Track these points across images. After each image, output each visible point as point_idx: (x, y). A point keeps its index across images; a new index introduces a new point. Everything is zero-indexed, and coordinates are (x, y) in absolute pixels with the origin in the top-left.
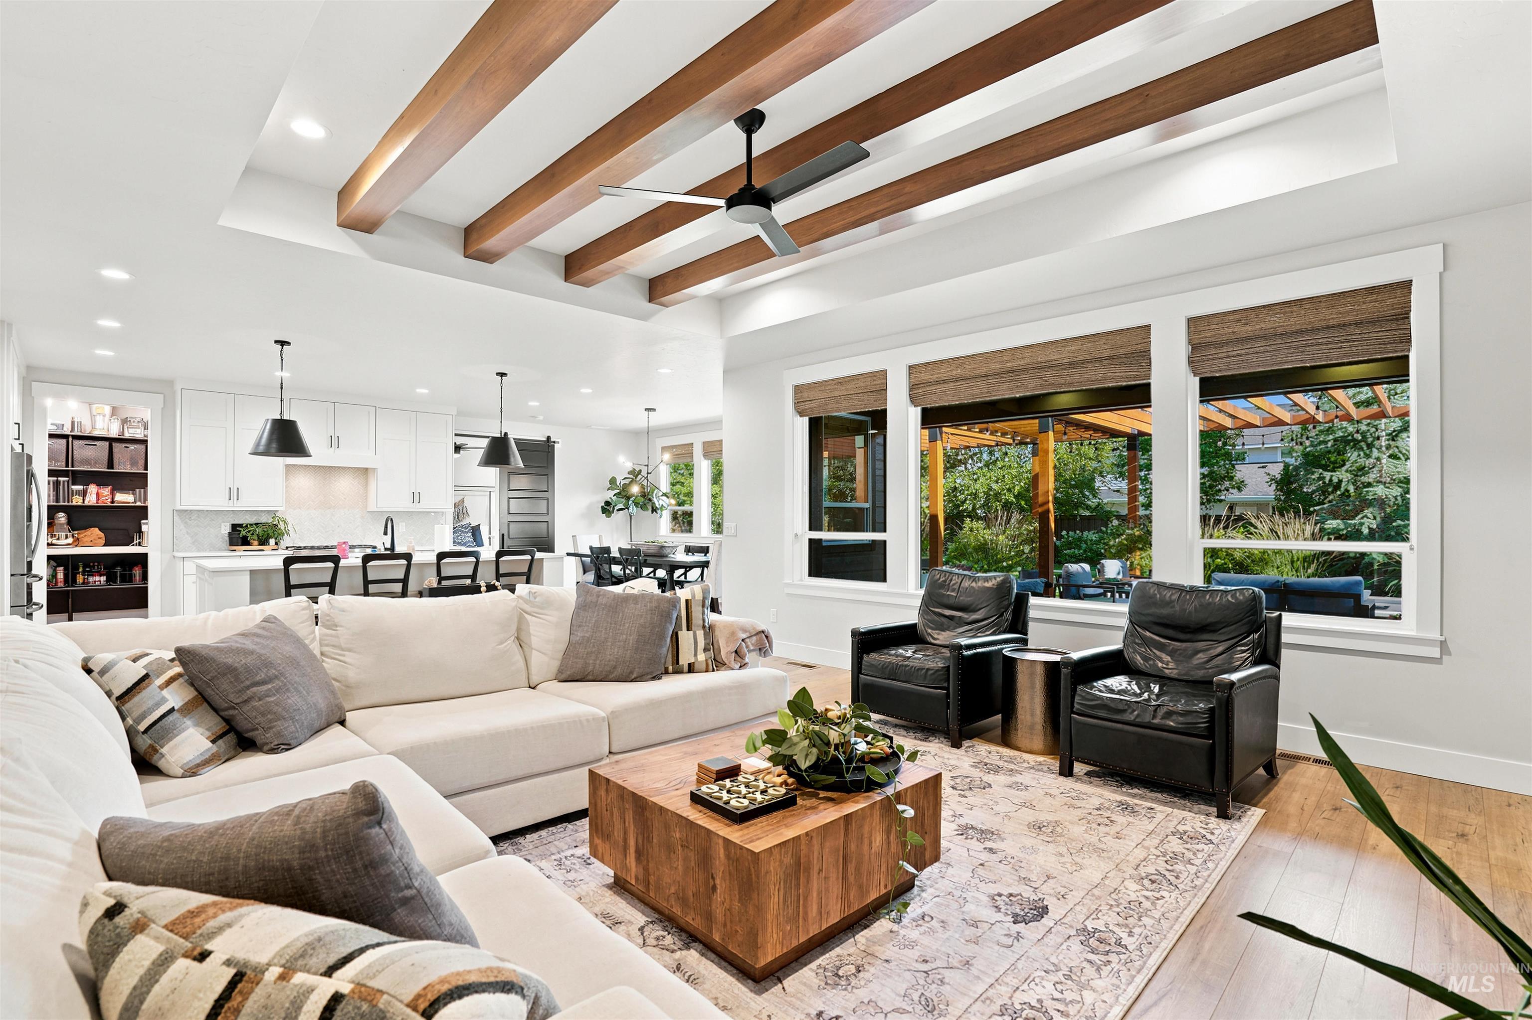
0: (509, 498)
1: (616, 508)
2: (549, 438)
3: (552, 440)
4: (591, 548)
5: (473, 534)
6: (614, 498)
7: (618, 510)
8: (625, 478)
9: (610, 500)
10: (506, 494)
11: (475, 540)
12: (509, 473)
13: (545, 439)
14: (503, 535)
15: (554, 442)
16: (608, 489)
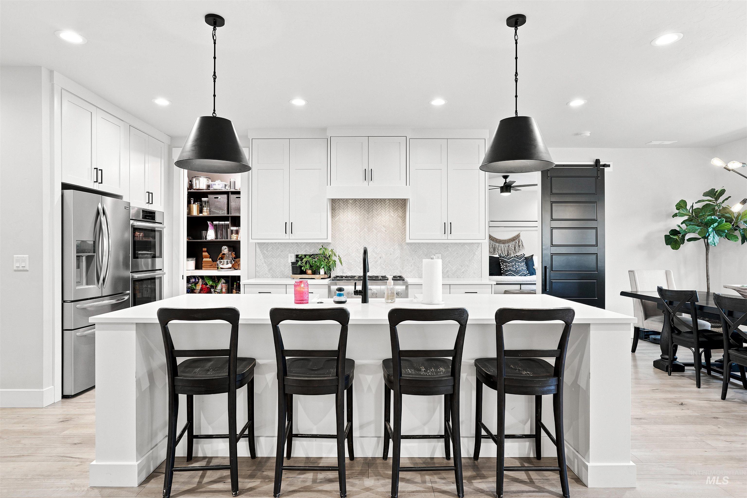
0: (552, 229)
1: (687, 237)
2: (597, 161)
3: (602, 163)
4: (660, 290)
5: (527, 264)
6: (684, 226)
7: (690, 240)
8: (699, 201)
9: (678, 229)
10: (549, 224)
11: (528, 269)
12: (552, 203)
13: (592, 163)
14: (546, 267)
15: (605, 166)
16: (675, 215)
